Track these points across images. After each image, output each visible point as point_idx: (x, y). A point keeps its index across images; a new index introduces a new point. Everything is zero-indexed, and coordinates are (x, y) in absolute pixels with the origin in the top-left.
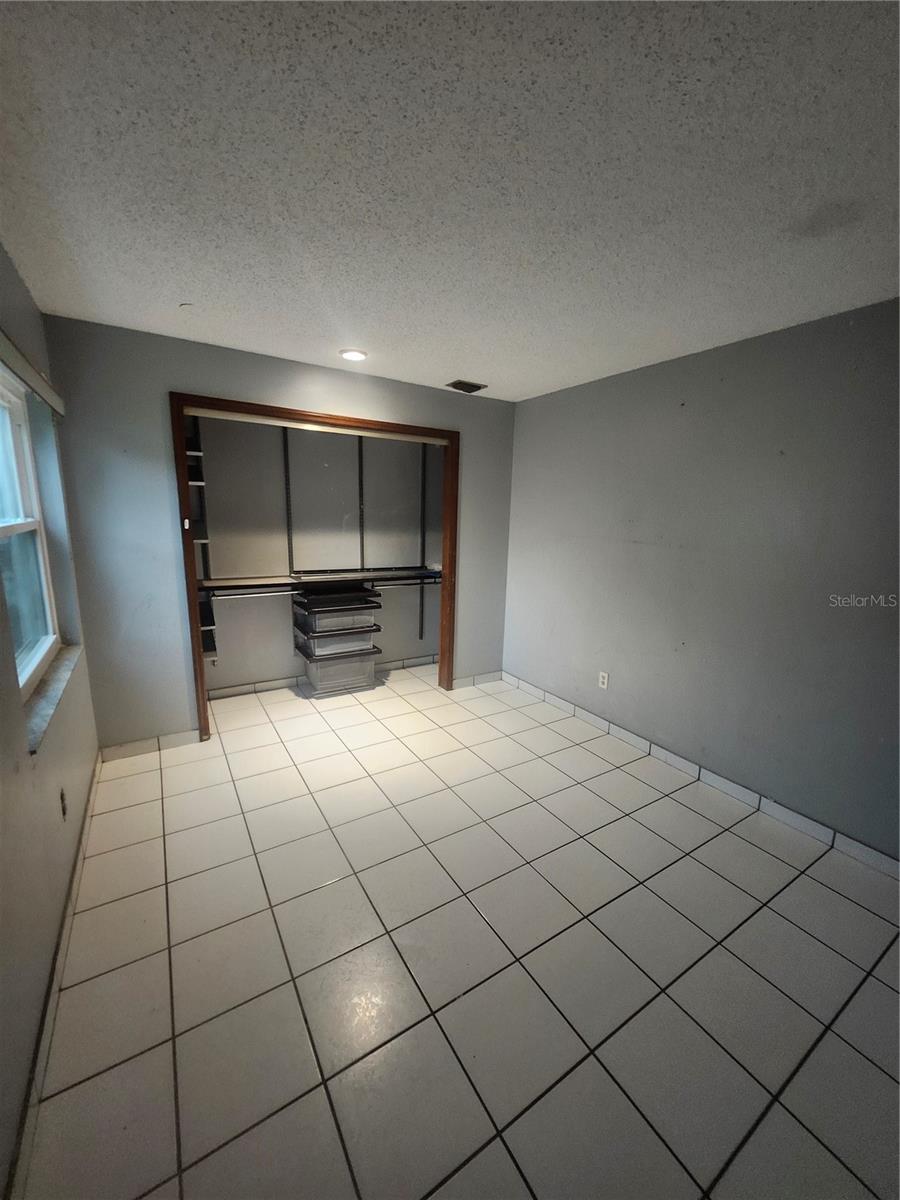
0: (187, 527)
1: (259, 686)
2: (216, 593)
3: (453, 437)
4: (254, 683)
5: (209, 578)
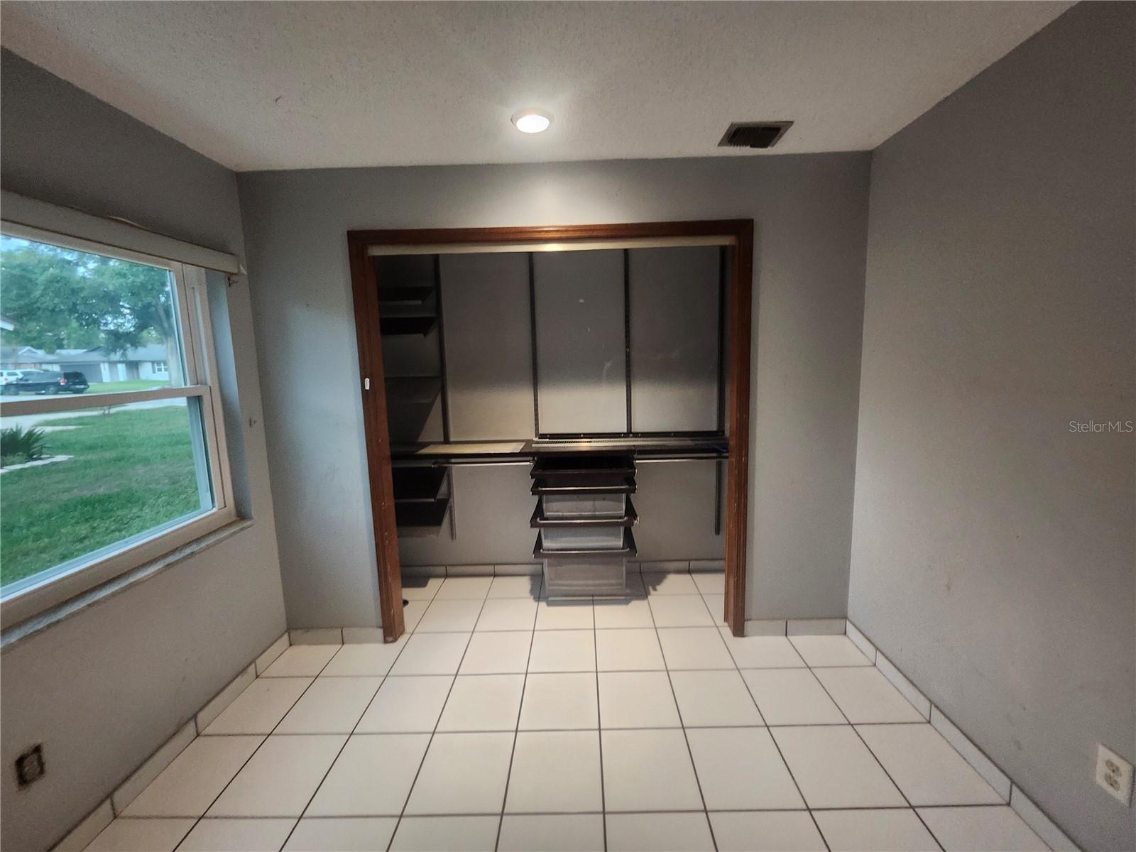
0: (367, 387)
1: (499, 569)
2: (453, 460)
3: (743, 229)
4: (495, 564)
5: (447, 441)
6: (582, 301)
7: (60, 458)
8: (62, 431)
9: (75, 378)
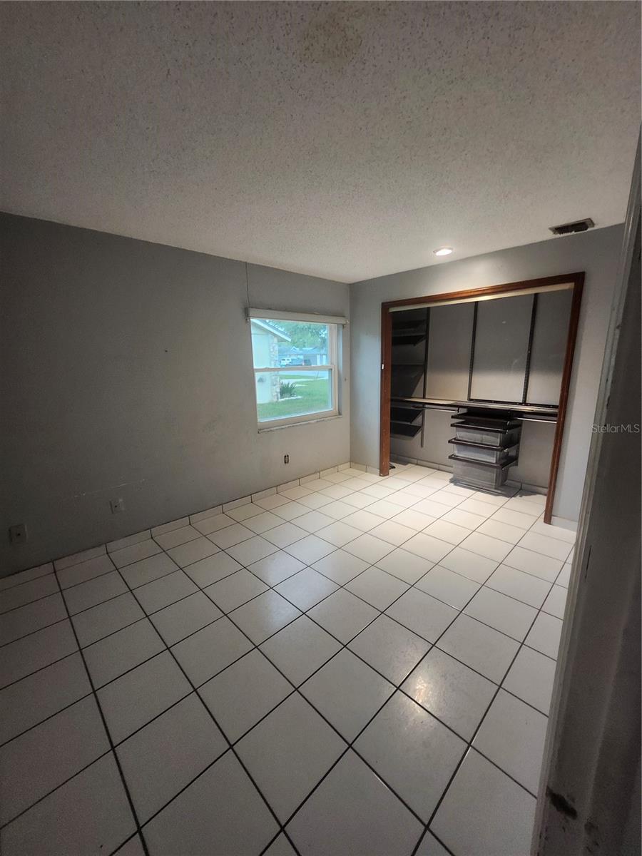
0: (383, 368)
4: (439, 464)
5: (424, 398)
6: (504, 322)
7: (299, 397)
8: (301, 387)
9: (307, 362)
